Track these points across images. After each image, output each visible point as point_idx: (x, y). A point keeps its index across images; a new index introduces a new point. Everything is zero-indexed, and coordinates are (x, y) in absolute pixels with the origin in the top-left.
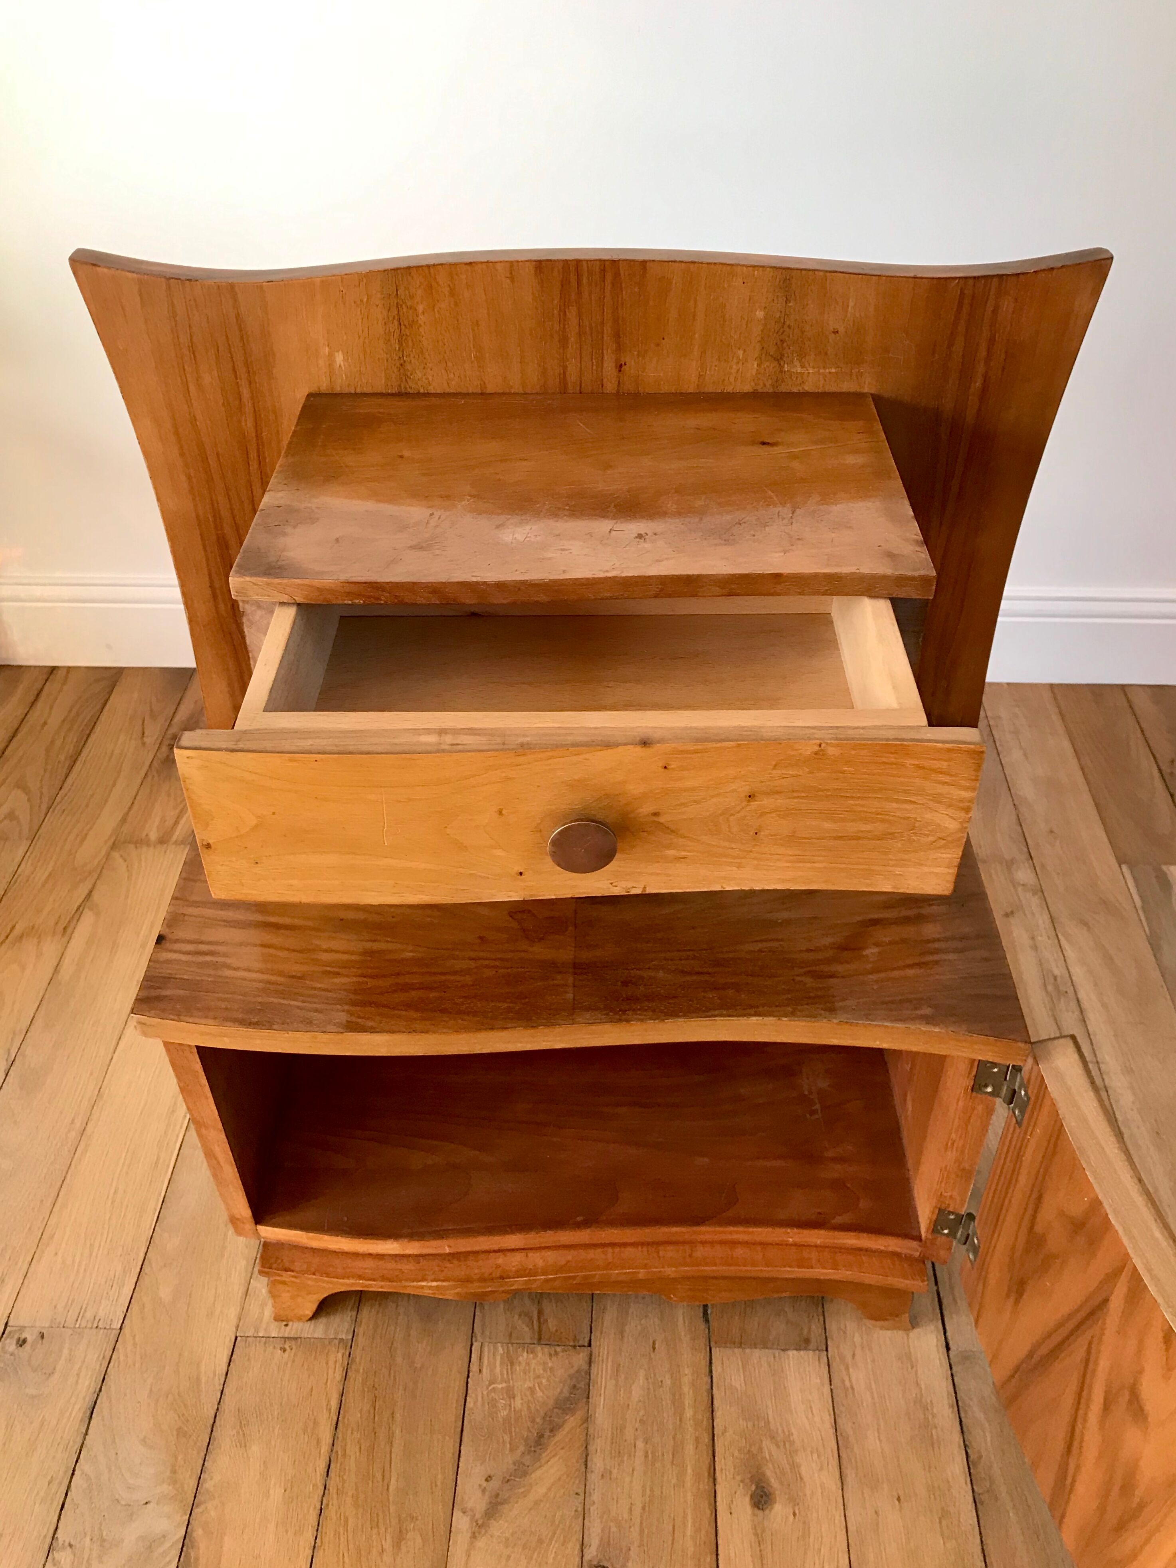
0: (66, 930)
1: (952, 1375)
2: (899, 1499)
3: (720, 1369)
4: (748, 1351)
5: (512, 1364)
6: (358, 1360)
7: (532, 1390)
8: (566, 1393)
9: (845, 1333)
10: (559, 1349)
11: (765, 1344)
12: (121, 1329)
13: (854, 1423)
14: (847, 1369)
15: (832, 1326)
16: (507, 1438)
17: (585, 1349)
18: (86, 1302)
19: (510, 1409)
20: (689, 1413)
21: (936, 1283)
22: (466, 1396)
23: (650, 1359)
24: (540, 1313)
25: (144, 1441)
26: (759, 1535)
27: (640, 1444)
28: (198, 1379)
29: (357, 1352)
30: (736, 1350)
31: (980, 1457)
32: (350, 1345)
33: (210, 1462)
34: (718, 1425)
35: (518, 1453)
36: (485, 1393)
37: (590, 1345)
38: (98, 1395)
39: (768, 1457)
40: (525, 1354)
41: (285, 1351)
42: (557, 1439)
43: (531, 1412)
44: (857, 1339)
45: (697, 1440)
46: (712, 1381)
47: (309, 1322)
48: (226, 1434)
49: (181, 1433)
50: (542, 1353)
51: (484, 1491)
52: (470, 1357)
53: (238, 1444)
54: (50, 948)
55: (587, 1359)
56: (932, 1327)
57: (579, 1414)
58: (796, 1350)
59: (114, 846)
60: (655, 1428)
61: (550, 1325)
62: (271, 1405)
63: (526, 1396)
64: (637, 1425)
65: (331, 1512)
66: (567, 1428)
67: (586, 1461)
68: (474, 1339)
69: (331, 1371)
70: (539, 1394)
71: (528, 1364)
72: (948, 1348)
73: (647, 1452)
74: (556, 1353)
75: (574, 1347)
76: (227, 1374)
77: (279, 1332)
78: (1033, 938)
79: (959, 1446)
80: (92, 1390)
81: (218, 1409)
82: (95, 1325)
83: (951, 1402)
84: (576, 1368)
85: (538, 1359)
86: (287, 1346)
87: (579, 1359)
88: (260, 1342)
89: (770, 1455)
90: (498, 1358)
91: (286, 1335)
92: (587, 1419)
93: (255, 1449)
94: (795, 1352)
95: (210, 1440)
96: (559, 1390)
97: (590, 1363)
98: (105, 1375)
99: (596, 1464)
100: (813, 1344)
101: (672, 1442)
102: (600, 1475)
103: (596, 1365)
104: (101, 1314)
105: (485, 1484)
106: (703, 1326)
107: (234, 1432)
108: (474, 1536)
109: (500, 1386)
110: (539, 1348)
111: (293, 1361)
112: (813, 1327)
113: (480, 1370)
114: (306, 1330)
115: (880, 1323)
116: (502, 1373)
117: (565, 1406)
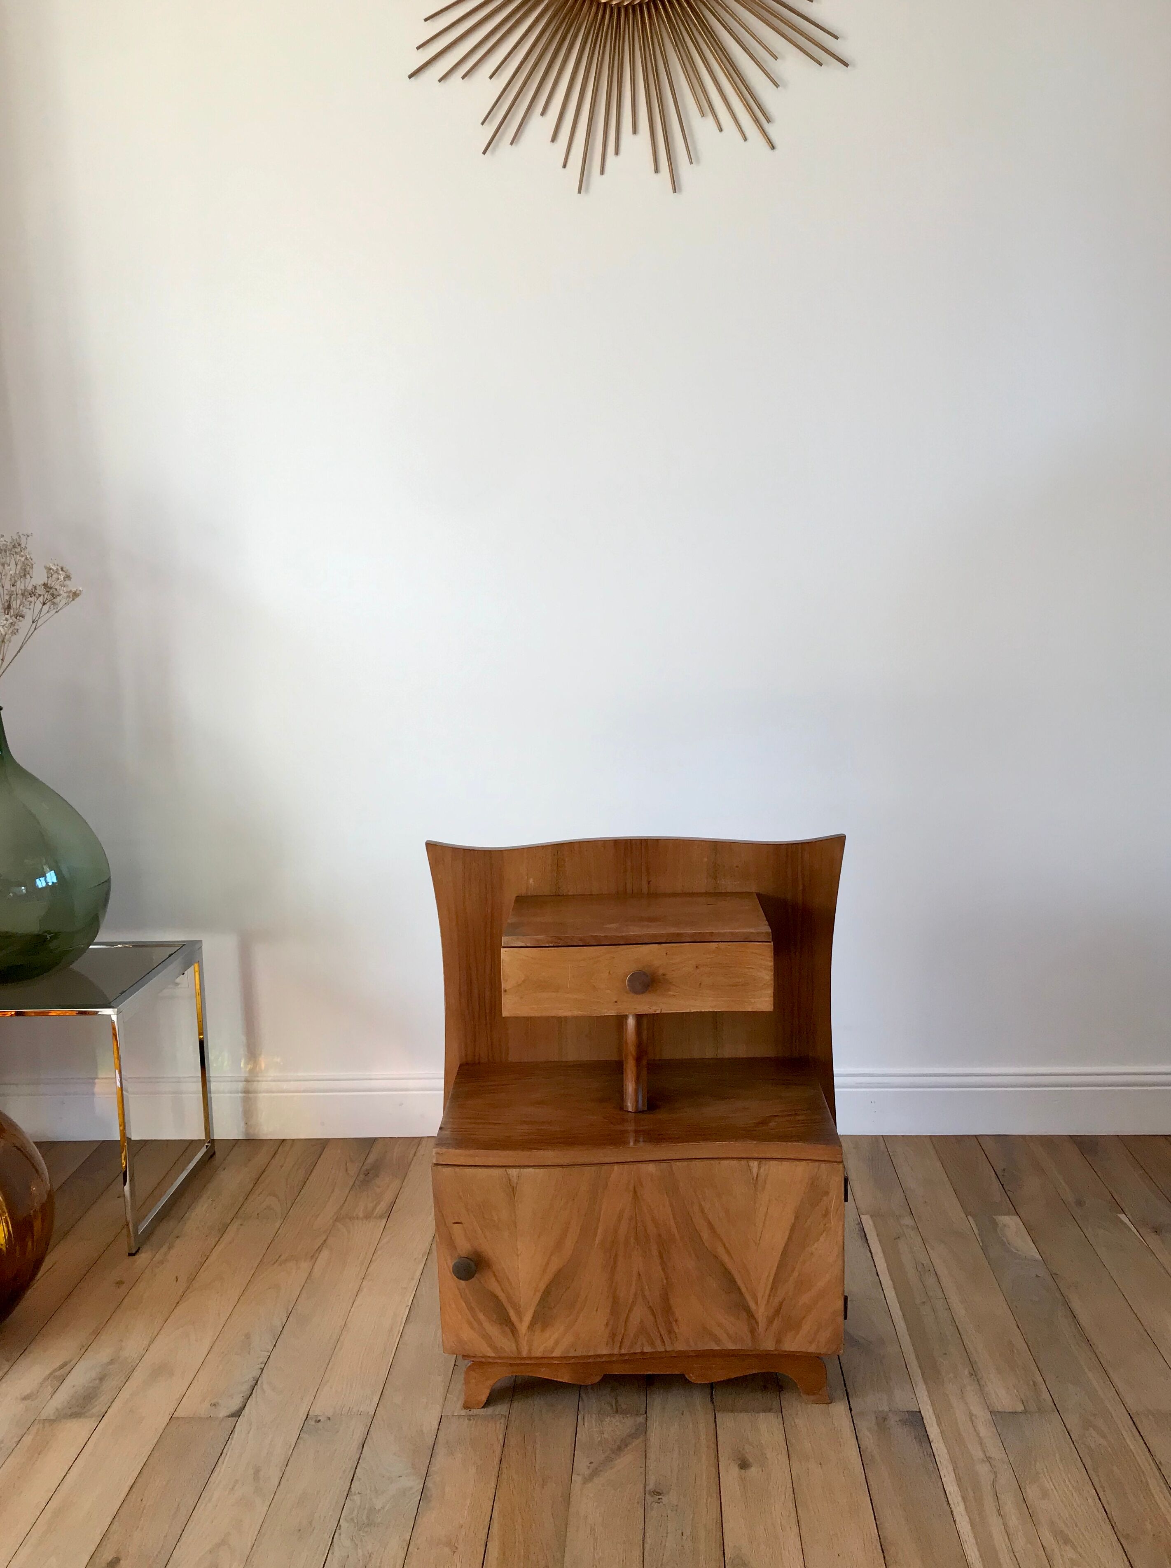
0: (314, 1257)
1: (853, 1419)
2: (820, 1464)
3: (721, 1421)
4: (737, 1413)
5: (602, 1422)
6: (513, 1422)
7: (614, 1431)
8: (634, 1431)
9: (792, 1405)
10: (628, 1415)
11: (746, 1411)
12: (374, 1414)
13: (796, 1439)
14: (793, 1419)
15: (784, 1403)
16: (601, 1448)
17: (644, 1415)
19: (602, 1438)
20: (703, 1437)
21: (845, 1386)
22: (576, 1434)
23: (681, 1418)
24: (617, 1402)
25: (395, 1454)
26: (742, 1479)
27: (676, 1449)
28: (422, 1431)
29: (513, 1419)
30: (730, 1414)
31: (867, 1448)
32: (508, 1418)
33: (433, 1462)
34: (720, 1441)
35: (607, 1454)
36: (587, 1433)
37: (646, 1413)
38: (366, 1439)
40: (609, 1418)
41: (470, 1420)
42: (629, 1448)
43: (613, 1439)
44: (799, 1407)
45: (708, 1447)
46: (716, 1426)
47: (482, 1409)
48: (441, 1450)
49: (415, 1452)
50: (618, 1417)
51: (589, 1468)
52: (578, 1419)
53: (447, 1454)
54: (305, 1265)
55: (644, 1419)
56: (842, 1402)
57: (641, 1439)
58: (765, 1412)
59: (337, 1220)
60: (685, 1443)
62: (465, 1439)
63: (610, 1433)
64: (674, 1442)
65: (504, 1476)
66: (634, 1444)
67: (646, 1456)
68: (579, 1412)
69: (498, 1427)
70: (618, 1432)
71: (611, 1421)
72: (851, 1410)
73: (680, 1451)
74: (627, 1417)
75: (637, 1414)
76: (439, 1428)
77: (466, 1413)
79: (855, 1445)
80: (363, 1437)
81: (435, 1444)
82: (360, 1414)
83: (851, 1429)
84: (638, 1422)
85: (617, 1419)
86: (471, 1418)
87: (641, 1419)
88: (456, 1417)
89: (749, 1450)
90: (594, 1419)
91: (471, 1414)
92: (646, 1441)
93: (458, 1456)
94: (763, 1414)
95: (432, 1454)
96: (629, 1430)
97: (646, 1420)
98: (368, 1431)
99: (651, 1456)
100: (774, 1410)
101: (694, 1448)
102: (654, 1460)
103: (650, 1421)
104: (362, 1409)
105: (589, 1465)
106: (711, 1405)
107: (445, 1450)
108: (584, 1483)
109: (595, 1430)
110: (617, 1415)
111: (476, 1424)
112: (774, 1404)
113: (584, 1425)
114: (482, 1412)
115: (812, 1398)
116: (596, 1425)
117: (633, 1436)
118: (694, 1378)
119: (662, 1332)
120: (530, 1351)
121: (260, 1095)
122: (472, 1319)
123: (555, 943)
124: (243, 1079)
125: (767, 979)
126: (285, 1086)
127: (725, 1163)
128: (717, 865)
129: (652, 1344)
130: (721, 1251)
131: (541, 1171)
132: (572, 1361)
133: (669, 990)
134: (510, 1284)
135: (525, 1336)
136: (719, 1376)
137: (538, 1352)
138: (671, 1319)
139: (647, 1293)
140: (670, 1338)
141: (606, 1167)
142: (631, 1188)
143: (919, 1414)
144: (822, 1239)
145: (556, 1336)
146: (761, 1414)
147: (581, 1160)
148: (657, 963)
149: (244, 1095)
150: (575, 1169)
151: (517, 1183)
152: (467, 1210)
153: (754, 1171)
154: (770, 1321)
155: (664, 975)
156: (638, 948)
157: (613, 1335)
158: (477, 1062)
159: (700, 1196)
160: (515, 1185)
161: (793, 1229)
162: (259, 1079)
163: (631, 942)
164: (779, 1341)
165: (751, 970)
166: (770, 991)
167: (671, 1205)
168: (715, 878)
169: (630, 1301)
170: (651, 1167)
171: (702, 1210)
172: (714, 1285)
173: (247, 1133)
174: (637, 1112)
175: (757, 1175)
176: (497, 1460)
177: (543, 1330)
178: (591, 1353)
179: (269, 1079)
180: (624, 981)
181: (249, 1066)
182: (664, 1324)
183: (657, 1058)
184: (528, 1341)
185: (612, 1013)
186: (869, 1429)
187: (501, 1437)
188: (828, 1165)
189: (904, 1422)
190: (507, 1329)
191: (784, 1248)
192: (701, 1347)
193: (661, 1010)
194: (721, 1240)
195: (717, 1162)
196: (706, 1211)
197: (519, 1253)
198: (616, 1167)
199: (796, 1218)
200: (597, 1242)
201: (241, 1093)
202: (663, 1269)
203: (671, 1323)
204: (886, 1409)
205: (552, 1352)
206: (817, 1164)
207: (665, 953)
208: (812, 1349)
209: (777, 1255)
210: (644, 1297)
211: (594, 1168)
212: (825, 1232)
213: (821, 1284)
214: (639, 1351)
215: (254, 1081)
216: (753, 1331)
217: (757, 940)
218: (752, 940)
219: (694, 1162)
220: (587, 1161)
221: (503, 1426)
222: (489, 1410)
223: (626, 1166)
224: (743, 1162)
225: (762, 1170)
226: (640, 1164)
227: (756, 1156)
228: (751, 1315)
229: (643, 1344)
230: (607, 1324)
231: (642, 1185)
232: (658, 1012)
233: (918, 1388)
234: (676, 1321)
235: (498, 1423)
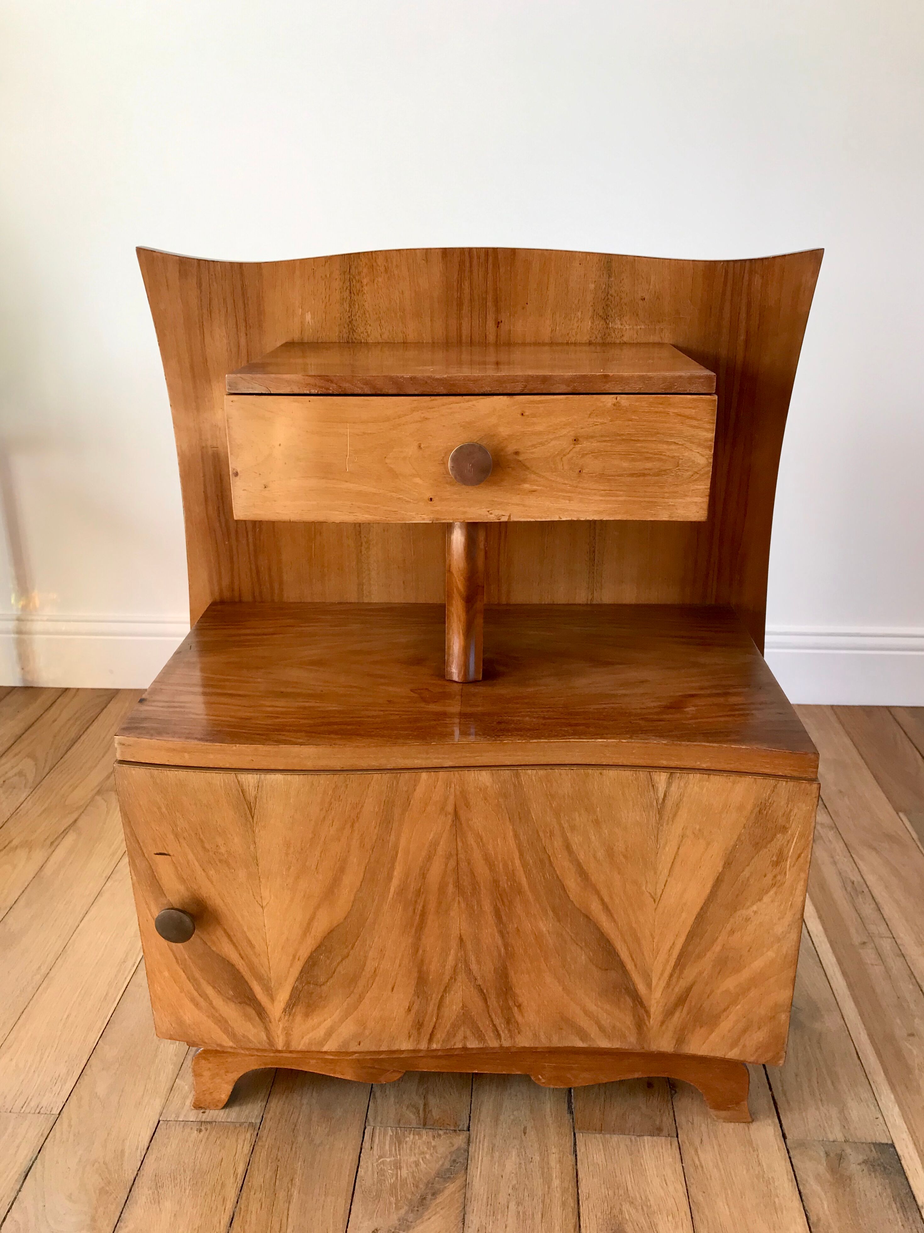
0: (54, 844)
1: (790, 1158)
3: (583, 1150)
4: (608, 1136)
5: (400, 1144)
6: (264, 1139)
7: (417, 1164)
8: (447, 1165)
9: (692, 1124)
10: (441, 1132)
11: (622, 1131)
12: (59, 1114)
13: (704, 1192)
14: (696, 1151)
15: (681, 1119)
16: (393, 1200)
17: (465, 1132)
18: (32, 1094)
19: (397, 1178)
20: (556, 1183)
22: (358, 1166)
23: (522, 1141)
24: (425, 1108)
25: (70, 1197)
27: (513, 1206)
28: (123, 1151)
29: (264, 1133)
30: (598, 1135)
32: (257, 1129)
33: (126, 1214)
34: (582, 1192)
35: (402, 1212)
36: (375, 1164)
37: (469, 1130)
38: (33, 1162)
39: (627, 1218)
40: (412, 1136)
41: (200, 1131)
42: (438, 1201)
43: (415, 1180)
44: (704, 1128)
45: (564, 1204)
46: (576, 1159)
47: (223, 1110)
48: (143, 1194)
49: (103, 1191)
50: (426, 1135)
52: (363, 1137)
53: (153, 1201)
54: (38, 856)
55: (465, 1140)
56: (770, 1121)
57: (459, 1182)
58: (651, 1135)
59: (99, 793)
60: (526, 1194)
61: (434, 1114)
62: (185, 1171)
63: (410, 1166)
64: (510, 1191)
66: (447, 1192)
67: (464, 1219)
68: (367, 1124)
69: (240, 1147)
70: (423, 1166)
71: (414, 1143)
72: (784, 1136)
73: (519, 1213)
74: (439, 1135)
75: (455, 1131)
76: (148, 1148)
77: (197, 1118)
78: (832, 857)
79: (800, 1211)
80: (28, 1158)
81: (137, 1175)
82: (37, 1111)
83: (790, 1178)
84: (455, 1147)
85: (424, 1139)
86: (203, 1128)
87: (459, 1140)
88: (179, 1125)
89: (629, 1214)
90: (388, 1138)
91: (203, 1120)
92: (465, 1185)
93: (168, 1205)
94: (649, 1137)
95: (128, 1198)
96: (440, 1163)
97: (469, 1142)
98: (41, 1148)
99: (472, 1222)
100: (665, 1132)
101: (541, 1206)
102: (477, 1230)
103: (474, 1145)
104: (44, 1103)
106: (568, 1116)
107: (150, 1192)
109: (388, 1160)
110: (424, 1132)
111: (208, 1138)
112: (665, 1119)
113: (371, 1148)
114: (220, 1115)
115: (723, 1113)
116: (390, 1151)
117: (445, 1175)
118: (543, 1081)
119: (497, 1022)
120: (287, 1043)
121: (37, 637)
122: (196, 994)
123: (322, 387)
124: (15, 617)
125: (699, 464)
126: (63, 626)
127: (612, 773)
128: (609, 297)
129: (481, 1037)
130: (595, 908)
131: (296, 779)
132: (355, 1057)
133: (524, 481)
134: (252, 946)
135: (279, 1021)
136: (582, 1079)
137: (300, 1043)
138: (511, 1003)
139: (474, 967)
140: (509, 1030)
141: (406, 775)
142: (450, 808)
143: (892, 1149)
144: (766, 899)
145: (328, 1023)
146: (646, 1138)
147: (364, 764)
148: (504, 431)
149: (16, 636)
150: (353, 777)
151: (256, 798)
152: (177, 836)
153: (660, 789)
154: (669, 1013)
155: (517, 453)
156: (470, 403)
157: (419, 1025)
158: (237, 600)
159: (566, 826)
160: (252, 800)
161: (718, 882)
162: (34, 618)
163: (459, 391)
164: (680, 1040)
165: (673, 447)
166: (704, 486)
167: (516, 836)
168: (606, 318)
169: (446, 978)
170: (485, 777)
171: (568, 847)
172: (583, 957)
173: (24, 680)
174: (466, 682)
175: (665, 795)
176: (226, 1219)
177: (307, 1015)
178: (384, 1048)
179: (45, 618)
180: (444, 463)
181: (21, 603)
182: (499, 1012)
183: (504, 601)
184: (284, 1028)
185: (424, 519)
186: (818, 1177)
187: (241, 1169)
188: (791, 784)
189: (871, 1165)
190: (253, 1013)
191: (702, 909)
192: (556, 1042)
193: (510, 516)
194: (598, 893)
195: (596, 772)
196: (574, 847)
197: (264, 904)
198: (424, 775)
199: (728, 864)
200: (392, 889)
201: (14, 633)
202: (501, 933)
203: (510, 1008)
204: (840, 1137)
205: (323, 1046)
206: (772, 782)
207: (520, 412)
208: (733, 1054)
209: (687, 919)
210: (469, 971)
211: (386, 777)
212: (774, 889)
213: (758, 964)
214: (459, 1045)
215: (28, 620)
216: (640, 1025)
217: (688, 392)
218: (681, 390)
219: (557, 771)
220: (375, 764)
221: (247, 1149)
222: (233, 1114)
223: (442, 774)
224: (642, 775)
225: (674, 788)
226: (466, 773)
227: (664, 763)
228: (638, 1001)
229: (465, 1038)
230: (409, 1010)
231: (467, 805)
232: (504, 519)
233: (882, 1098)
234: (519, 1006)
235: (240, 1141)
